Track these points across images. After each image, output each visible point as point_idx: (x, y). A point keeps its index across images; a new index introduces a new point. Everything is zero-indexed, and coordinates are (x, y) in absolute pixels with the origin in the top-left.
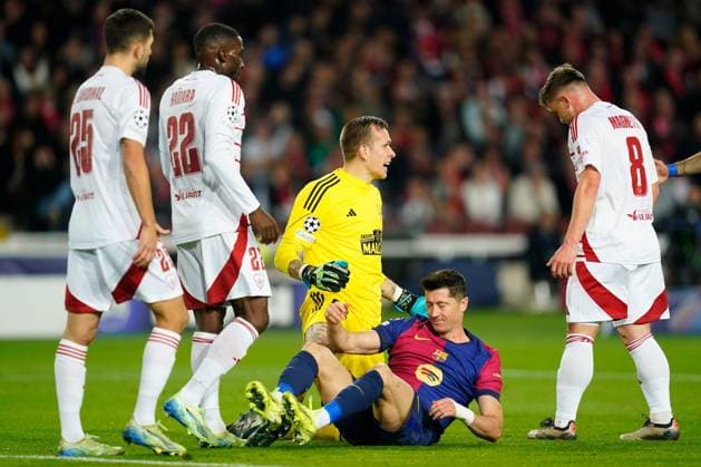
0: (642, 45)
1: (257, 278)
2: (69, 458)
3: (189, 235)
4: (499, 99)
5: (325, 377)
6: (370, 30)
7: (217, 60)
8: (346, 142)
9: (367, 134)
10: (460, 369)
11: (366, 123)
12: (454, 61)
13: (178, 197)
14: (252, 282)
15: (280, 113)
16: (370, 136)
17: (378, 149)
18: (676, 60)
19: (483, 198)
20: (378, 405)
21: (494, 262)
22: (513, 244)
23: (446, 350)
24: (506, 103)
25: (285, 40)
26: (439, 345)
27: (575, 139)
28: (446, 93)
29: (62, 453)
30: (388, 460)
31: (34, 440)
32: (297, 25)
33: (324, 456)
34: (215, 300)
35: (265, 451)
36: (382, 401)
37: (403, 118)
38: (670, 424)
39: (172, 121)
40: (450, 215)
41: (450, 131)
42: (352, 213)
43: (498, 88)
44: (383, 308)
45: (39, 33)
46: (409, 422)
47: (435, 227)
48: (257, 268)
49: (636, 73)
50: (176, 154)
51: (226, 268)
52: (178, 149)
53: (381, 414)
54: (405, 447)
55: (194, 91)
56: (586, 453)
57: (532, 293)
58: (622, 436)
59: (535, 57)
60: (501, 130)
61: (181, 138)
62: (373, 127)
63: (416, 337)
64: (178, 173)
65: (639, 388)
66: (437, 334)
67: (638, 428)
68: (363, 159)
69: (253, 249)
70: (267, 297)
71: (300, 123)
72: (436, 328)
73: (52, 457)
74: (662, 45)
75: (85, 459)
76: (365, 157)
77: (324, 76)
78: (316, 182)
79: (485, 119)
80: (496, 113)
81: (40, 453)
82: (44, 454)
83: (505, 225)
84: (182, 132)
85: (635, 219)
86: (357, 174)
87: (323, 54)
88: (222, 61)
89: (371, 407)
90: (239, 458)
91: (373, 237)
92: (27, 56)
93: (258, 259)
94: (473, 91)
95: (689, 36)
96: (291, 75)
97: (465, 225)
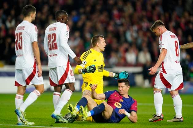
0: (174, 16)
1: (72, 78)
2: (20, 126)
3: (54, 66)
4: (136, 31)
5: (89, 104)
6: (101, 12)
7: (62, 20)
8: (93, 42)
9: (98, 39)
10: (126, 104)
11: (98, 36)
12: (123, 20)
13: (50, 56)
14: (71, 79)
15: (77, 34)
16: (99, 40)
17: (102, 43)
18: (183, 21)
19: (131, 57)
20: (103, 112)
21: (134, 74)
22: (139, 69)
23: (123, 99)
24: (137, 32)
25: (79, 14)
26: (121, 98)
27: (161, 40)
28: (121, 29)
29: (18, 124)
30: (105, 127)
31: (11, 121)
32: (82, 10)
33: (88, 125)
34: (61, 83)
35: (72, 124)
36: (104, 111)
37: (110, 35)
38: (181, 119)
39: (49, 36)
40: (122, 61)
41: (123, 39)
42: (95, 60)
43: (135, 28)
44: (104, 86)
45: (13, 12)
46: (112, 117)
47: (118, 65)
48: (72, 75)
49: (173, 24)
50: (50, 44)
51: (64, 75)
52: (51, 43)
53: (104, 115)
54: (110, 123)
55: (56, 27)
56: (158, 125)
57: (144, 82)
58: (168, 121)
59: (145, 20)
60: (136, 39)
61: (52, 40)
62: (100, 38)
63: (115, 96)
64: (50, 49)
65: (174, 108)
66: (121, 95)
67: (172, 119)
68: (98, 46)
69: (71, 70)
70: (74, 83)
71: (82, 37)
72: (120, 93)
73: (15, 125)
74: (179, 17)
75: (24, 126)
76: (98, 45)
77: (89, 24)
78: (86, 52)
79: (132, 36)
80: (135, 35)
81: (12, 124)
82: (13, 124)
83: (137, 64)
84: (52, 38)
85: (177, 62)
86: (96, 50)
87: (88, 19)
88: (63, 20)
89: (101, 113)
90: (65, 126)
91: (101, 67)
92: (9, 18)
93: (72, 73)
94: (128, 29)
95: (186, 14)
96: (80, 24)
97: (126, 64)
